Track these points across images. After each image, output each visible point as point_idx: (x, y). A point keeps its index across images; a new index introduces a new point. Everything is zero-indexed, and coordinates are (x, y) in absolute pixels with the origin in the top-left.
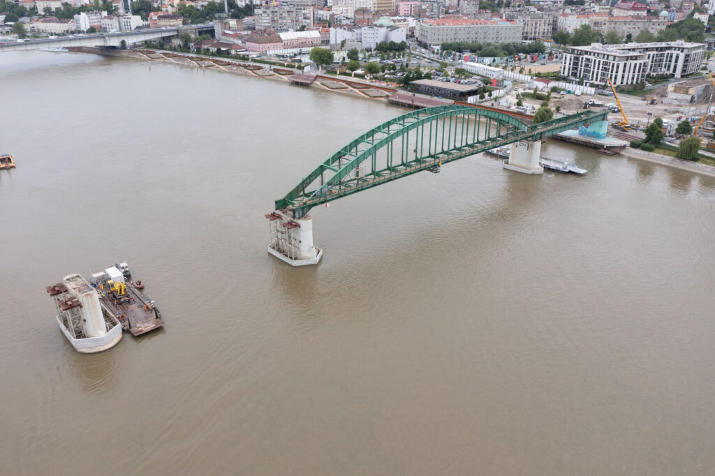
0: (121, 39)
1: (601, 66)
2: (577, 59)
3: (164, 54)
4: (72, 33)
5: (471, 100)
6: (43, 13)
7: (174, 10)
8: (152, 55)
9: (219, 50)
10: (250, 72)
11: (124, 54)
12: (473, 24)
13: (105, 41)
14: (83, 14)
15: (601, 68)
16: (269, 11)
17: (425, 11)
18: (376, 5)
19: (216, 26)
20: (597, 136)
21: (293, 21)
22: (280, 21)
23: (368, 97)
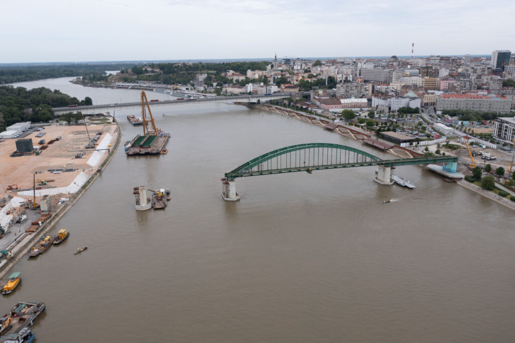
0: (258, 99)
2: (501, 125)
3: (276, 108)
4: (243, 93)
5: (403, 145)
6: (235, 82)
7: (298, 83)
8: (270, 108)
9: (302, 107)
10: (310, 120)
11: (258, 106)
13: (249, 100)
14: (250, 84)
16: (344, 86)
19: (312, 93)
21: (358, 92)
22: (350, 92)
23: (356, 139)
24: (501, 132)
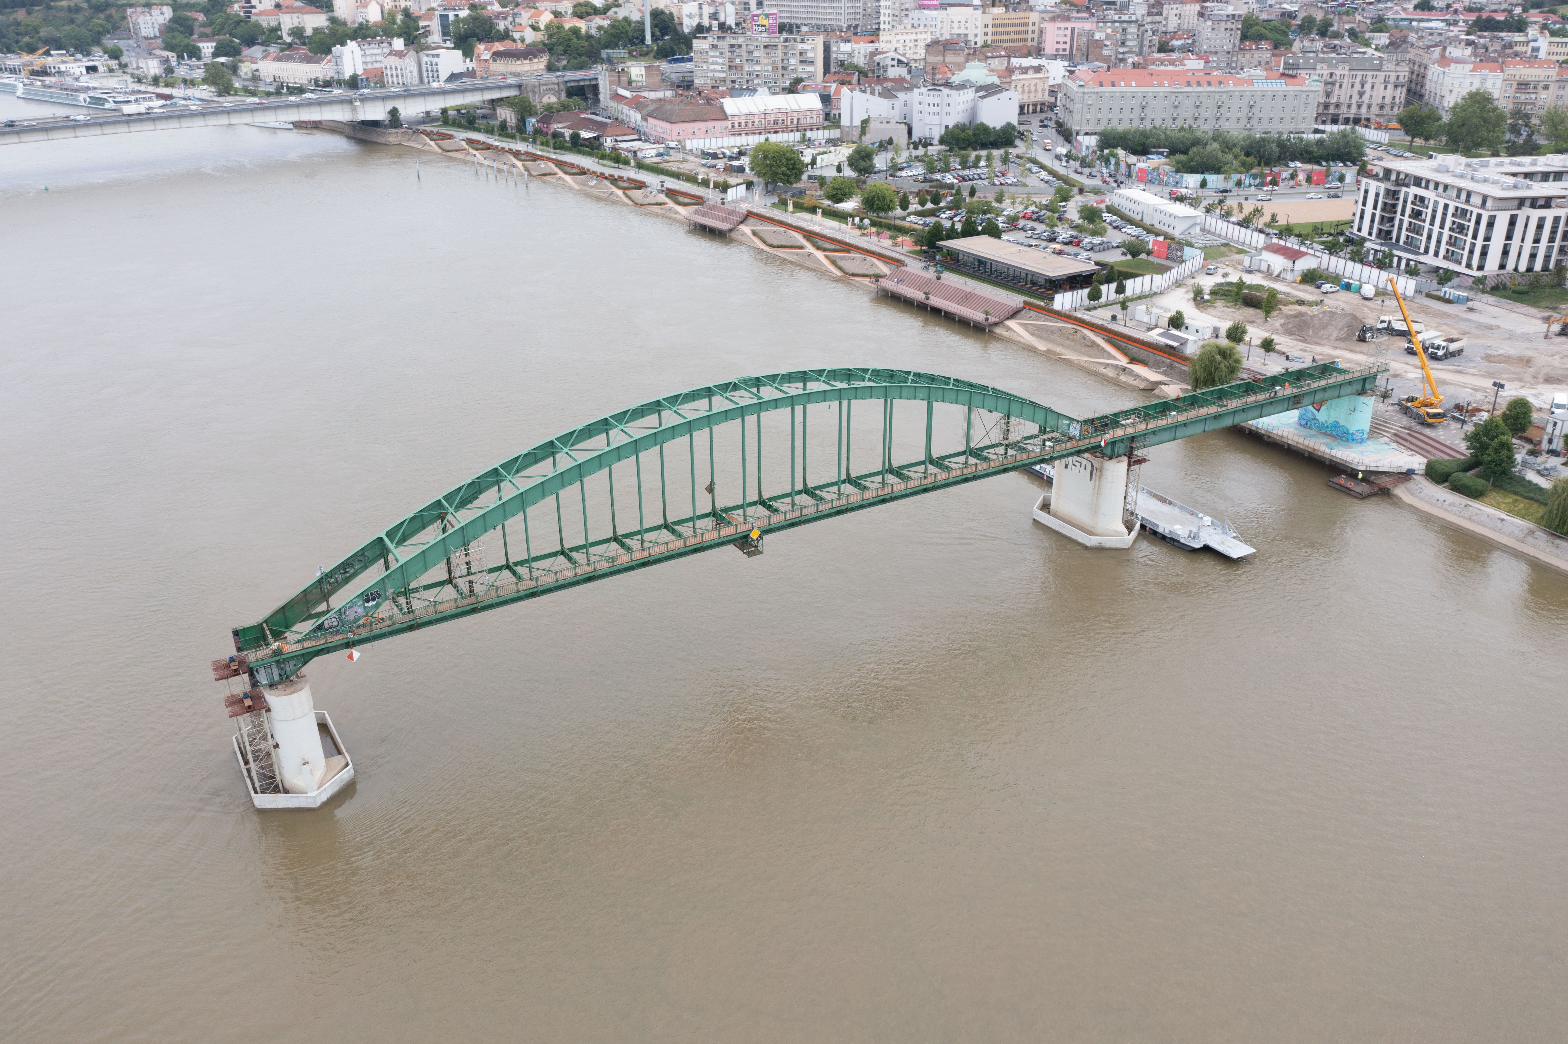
0: (389, 106)
1: (1449, 219)
2: (1393, 194)
3: (470, 142)
4: (328, 84)
5: (1063, 301)
6: (288, 40)
7: (539, 37)
8: (445, 143)
9: (575, 137)
10: (620, 193)
11: (393, 137)
12: (1189, 84)
13: (354, 109)
14: (352, 45)
15: (1448, 224)
16: (724, 45)
17: (1100, 45)
18: (990, 30)
19: (601, 74)
20: (1340, 434)
21: (776, 68)
22: (747, 68)
23: (839, 273)
24: (1391, 220)
